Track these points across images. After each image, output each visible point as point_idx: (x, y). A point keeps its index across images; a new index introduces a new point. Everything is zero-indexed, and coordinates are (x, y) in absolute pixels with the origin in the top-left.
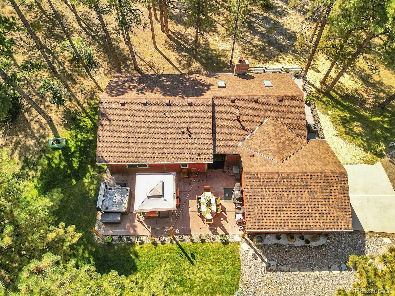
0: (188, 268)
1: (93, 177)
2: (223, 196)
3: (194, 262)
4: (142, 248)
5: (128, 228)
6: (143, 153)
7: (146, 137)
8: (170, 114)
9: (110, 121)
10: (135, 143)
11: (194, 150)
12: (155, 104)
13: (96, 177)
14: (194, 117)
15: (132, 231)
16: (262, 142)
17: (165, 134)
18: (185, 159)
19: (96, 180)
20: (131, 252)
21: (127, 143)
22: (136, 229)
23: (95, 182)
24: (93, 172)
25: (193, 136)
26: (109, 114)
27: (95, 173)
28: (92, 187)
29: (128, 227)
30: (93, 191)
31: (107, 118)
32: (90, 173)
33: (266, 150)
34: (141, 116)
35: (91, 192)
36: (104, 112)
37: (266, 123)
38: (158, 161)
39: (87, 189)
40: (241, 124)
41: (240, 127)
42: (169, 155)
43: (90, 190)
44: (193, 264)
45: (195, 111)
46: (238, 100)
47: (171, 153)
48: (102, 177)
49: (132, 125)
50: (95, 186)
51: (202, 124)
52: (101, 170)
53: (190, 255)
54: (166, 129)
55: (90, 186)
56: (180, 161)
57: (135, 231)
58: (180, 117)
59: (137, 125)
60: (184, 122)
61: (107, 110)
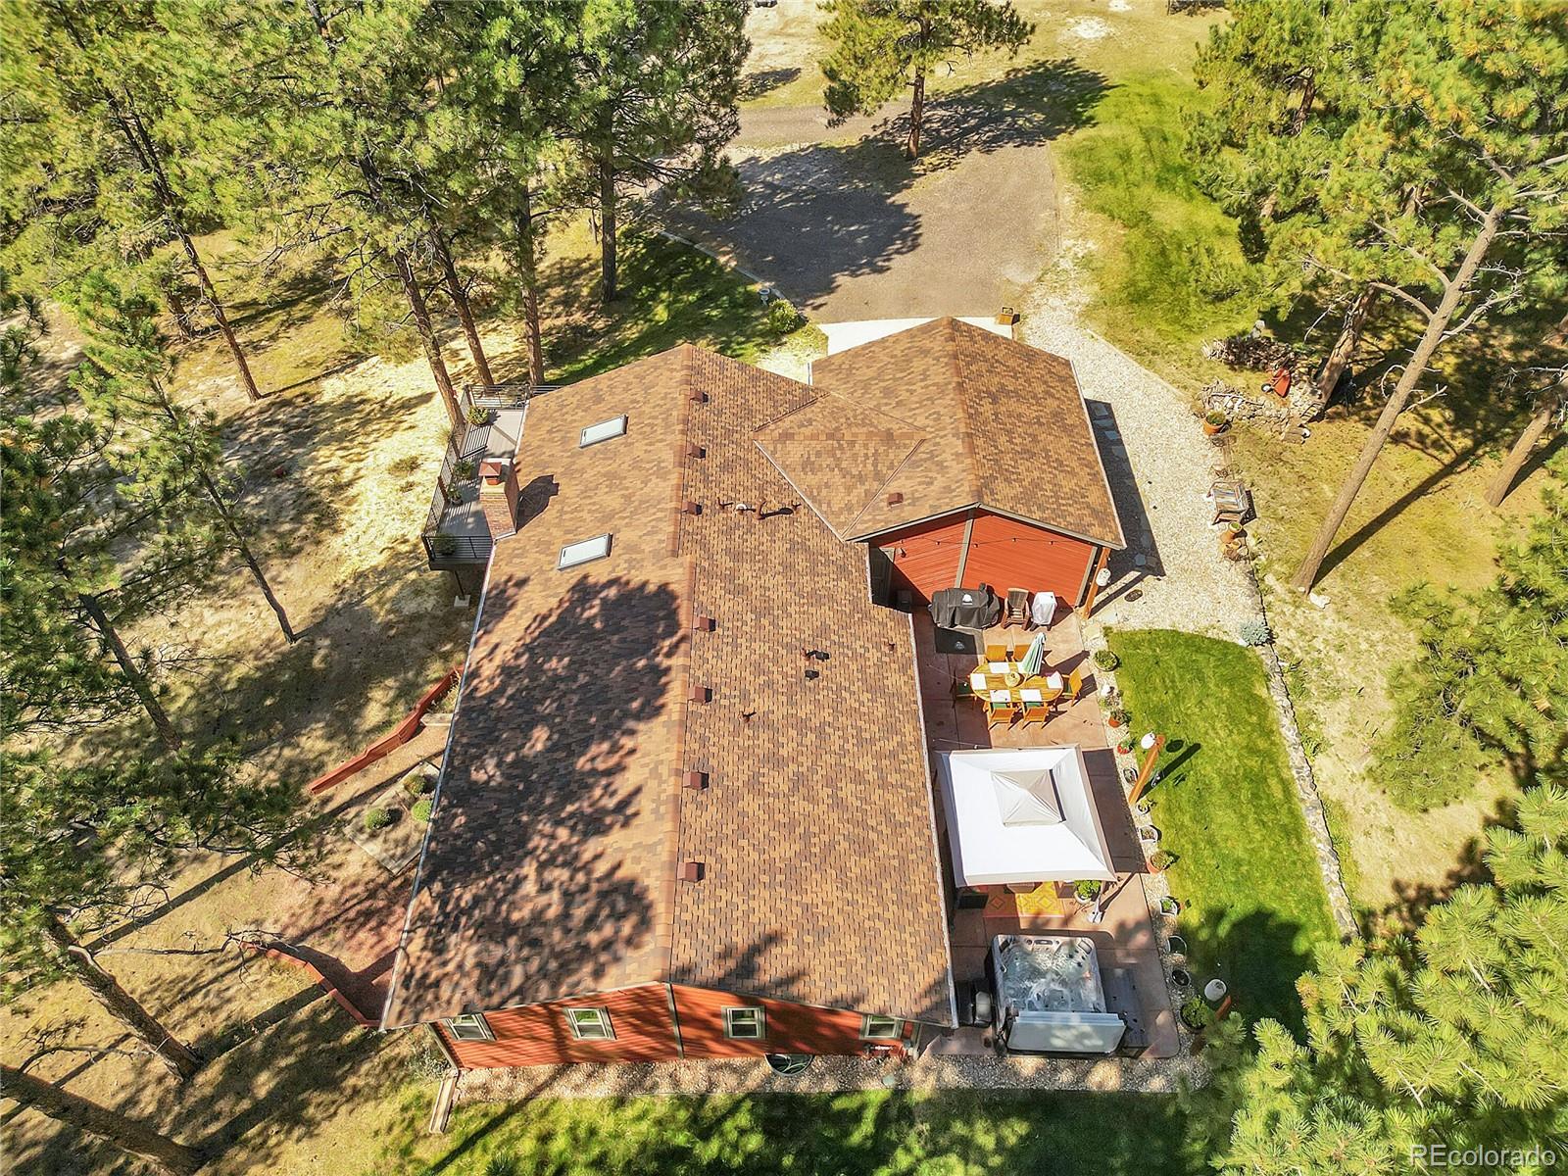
0: (1212, 760)
1: (935, 1144)
2: (965, 658)
3: (1188, 743)
4: (1188, 904)
5: (1135, 955)
6: (897, 827)
7: (838, 804)
8: (745, 697)
9: (773, 939)
10: (864, 848)
11: (873, 655)
12: (703, 741)
13: (932, 1130)
14: (759, 627)
15: (1141, 939)
16: (845, 473)
17: (820, 732)
18: (905, 689)
19: (947, 1127)
20: (1214, 935)
21: (865, 881)
22: (1131, 921)
23: (959, 1128)
24: (908, 1150)
25: (824, 645)
26: (741, 940)
27: (912, 1139)
28: (987, 1141)
29: (1128, 955)
30: (1006, 1132)
31: (755, 950)
32: (919, 1161)
33: (875, 465)
34: (750, 804)
35: (1012, 1140)
36: (731, 964)
37: (774, 453)
38: (922, 779)
39: (995, 1161)
40: (775, 513)
41: (784, 520)
42: (898, 738)
43: (1001, 1146)
44: (1197, 747)
45: (737, 616)
46: (695, 497)
47: (892, 730)
48: (929, 1101)
49: (786, 850)
50: (980, 1125)
51: (784, 607)
52: (893, 1112)
53: (1174, 756)
54: (802, 726)
55: (980, 1148)
56: (914, 706)
57: (1139, 926)
58: (759, 670)
59: (791, 825)
60: (775, 661)
61: (718, 948)
